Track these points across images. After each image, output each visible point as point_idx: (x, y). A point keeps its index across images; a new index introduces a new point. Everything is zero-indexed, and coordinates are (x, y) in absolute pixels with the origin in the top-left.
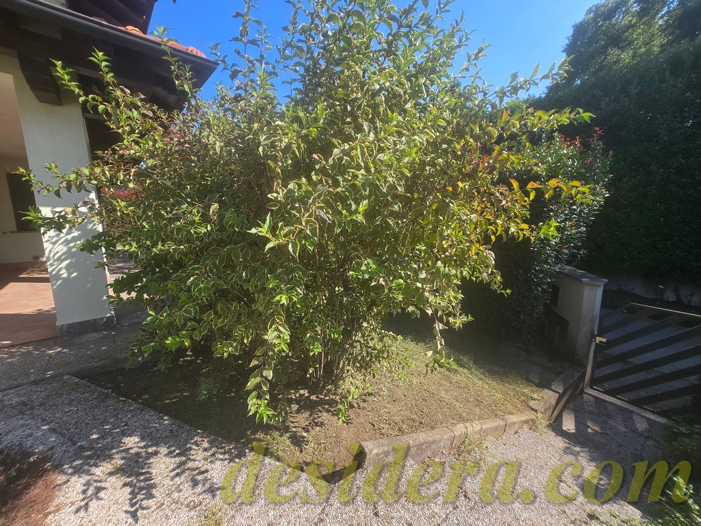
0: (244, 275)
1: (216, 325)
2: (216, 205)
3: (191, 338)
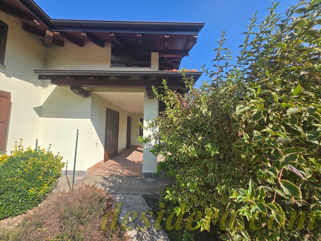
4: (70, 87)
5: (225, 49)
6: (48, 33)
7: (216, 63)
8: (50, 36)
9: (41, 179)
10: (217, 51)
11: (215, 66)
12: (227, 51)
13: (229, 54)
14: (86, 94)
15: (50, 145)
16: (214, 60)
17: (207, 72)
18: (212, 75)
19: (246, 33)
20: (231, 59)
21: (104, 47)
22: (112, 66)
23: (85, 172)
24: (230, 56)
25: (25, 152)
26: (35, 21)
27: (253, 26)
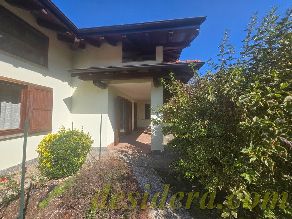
0: (219, 153)
1: (204, 173)
2: (207, 121)
3: (194, 176)
4: (93, 82)
5: (229, 45)
6: (76, 40)
7: (220, 57)
8: (78, 43)
9: (80, 152)
10: (221, 48)
11: (219, 60)
12: (230, 47)
13: (233, 49)
14: (104, 86)
15: (82, 127)
16: (219, 55)
17: (212, 65)
18: (217, 68)
19: (248, 30)
20: (234, 53)
21: (116, 46)
22: (123, 62)
23: (106, 148)
24: (234, 51)
25: (67, 132)
26: (68, 32)
27: (254, 23)
